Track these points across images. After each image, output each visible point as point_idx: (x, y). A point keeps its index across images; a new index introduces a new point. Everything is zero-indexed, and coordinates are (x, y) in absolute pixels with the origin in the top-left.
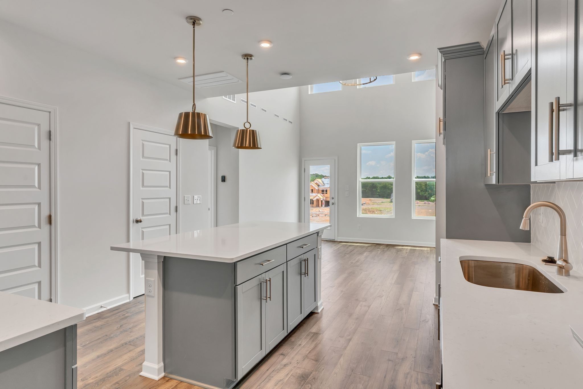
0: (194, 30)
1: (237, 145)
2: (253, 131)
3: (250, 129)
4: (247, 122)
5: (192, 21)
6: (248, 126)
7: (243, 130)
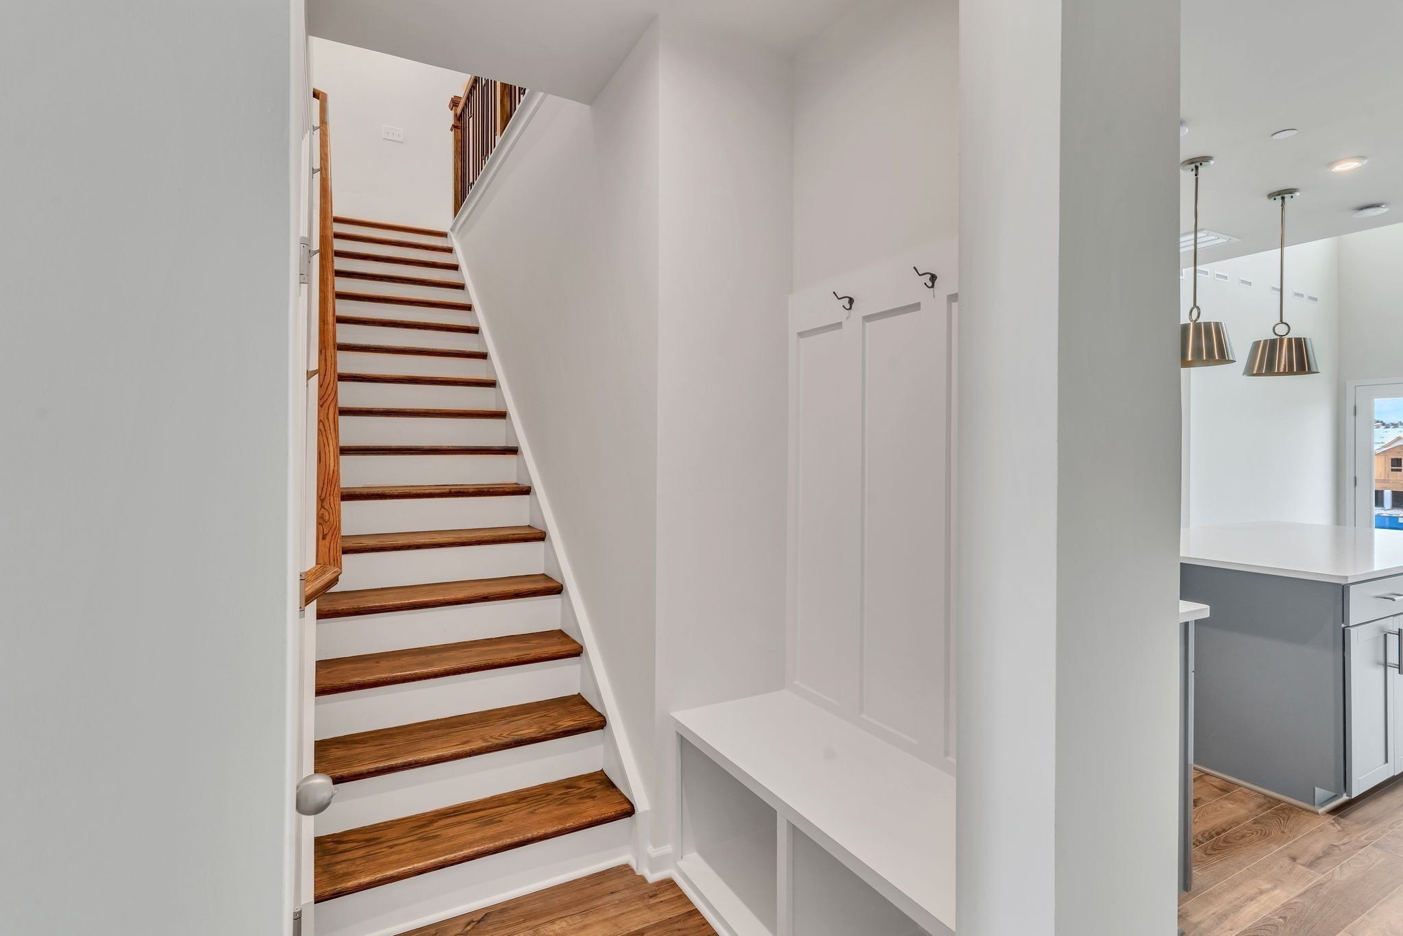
0: (1197, 179)
1: (1257, 371)
2: (1299, 341)
3: (1288, 336)
4: (1282, 322)
5: (1193, 166)
6: (1281, 330)
7: (1273, 342)
